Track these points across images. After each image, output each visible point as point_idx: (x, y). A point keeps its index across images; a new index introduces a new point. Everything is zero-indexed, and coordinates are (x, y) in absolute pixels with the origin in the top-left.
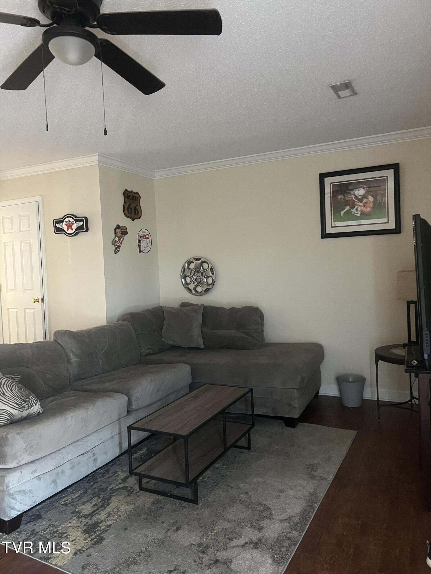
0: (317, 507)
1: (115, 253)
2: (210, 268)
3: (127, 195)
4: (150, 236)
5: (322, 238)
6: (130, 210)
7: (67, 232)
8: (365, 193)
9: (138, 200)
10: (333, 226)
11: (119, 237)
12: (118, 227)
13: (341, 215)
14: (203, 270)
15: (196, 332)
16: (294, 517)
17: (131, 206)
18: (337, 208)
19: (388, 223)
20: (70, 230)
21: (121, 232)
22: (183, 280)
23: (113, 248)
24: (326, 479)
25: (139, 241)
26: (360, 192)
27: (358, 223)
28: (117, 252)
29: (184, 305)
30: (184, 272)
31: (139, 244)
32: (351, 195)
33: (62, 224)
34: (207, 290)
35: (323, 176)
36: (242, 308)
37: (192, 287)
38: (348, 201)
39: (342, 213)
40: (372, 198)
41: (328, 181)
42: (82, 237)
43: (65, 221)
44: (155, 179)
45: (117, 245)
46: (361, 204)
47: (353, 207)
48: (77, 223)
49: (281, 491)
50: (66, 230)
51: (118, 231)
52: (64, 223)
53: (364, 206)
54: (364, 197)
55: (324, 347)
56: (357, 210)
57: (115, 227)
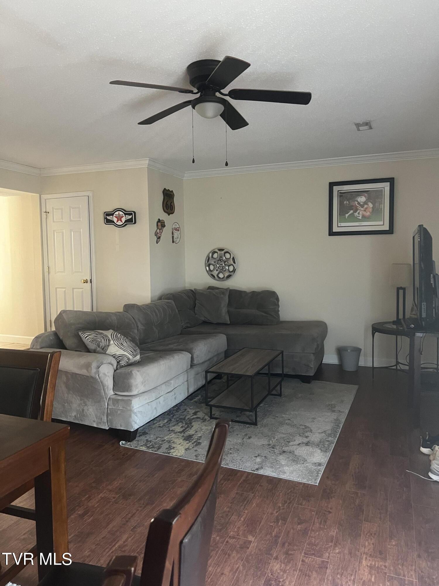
0: (342, 426)
1: (157, 243)
2: (232, 257)
3: (166, 193)
4: (179, 229)
5: (329, 235)
6: (167, 206)
7: (117, 224)
8: (366, 200)
9: (173, 197)
10: (339, 226)
11: (160, 230)
12: (159, 221)
13: (345, 217)
14: (225, 259)
15: (224, 310)
16: (327, 431)
17: (168, 203)
18: (342, 211)
19: (383, 225)
20: (119, 221)
21: (161, 225)
22: (207, 267)
23: (155, 238)
24: (343, 412)
25: (173, 233)
26: (362, 199)
27: (359, 224)
28: (158, 242)
29: (211, 288)
30: (208, 261)
31: (173, 236)
32: (355, 202)
33: (112, 216)
34: (229, 277)
35: (332, 185)
36: (261, 291)
37: (215, 273)
38: (352, 206)
39: (347, 215)
40: (371, 205)
41: (336, 189)
42: (130, 228)
43: (115, 214)
44: (184, 179)
45: (158, 236)
46: (362, 209)
47: (355, 211)
48: (126, 216)
49: (314, 419)
50: (115, 222)
51: (159, 224)
52: (114, 215)
53: (365, 211)
54: (365, 203)
55: (327, 324)
56: (359, 213)
57: (157, 220)
